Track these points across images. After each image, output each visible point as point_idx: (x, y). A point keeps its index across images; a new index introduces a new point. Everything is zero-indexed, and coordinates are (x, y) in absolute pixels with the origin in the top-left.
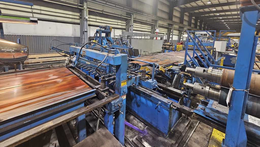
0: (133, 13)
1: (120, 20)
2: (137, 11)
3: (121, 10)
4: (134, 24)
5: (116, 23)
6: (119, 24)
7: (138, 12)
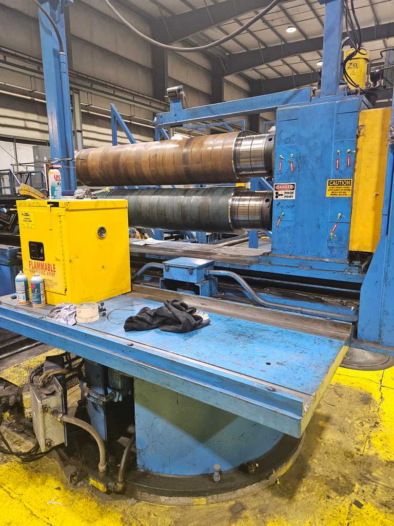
0: (77, 87)
1: (33, 113)
2: (93, 82)
3: (31, 76)
4: (85, 127)
5: (22, 124)
6: (30, 125)
7: (95, 86)
